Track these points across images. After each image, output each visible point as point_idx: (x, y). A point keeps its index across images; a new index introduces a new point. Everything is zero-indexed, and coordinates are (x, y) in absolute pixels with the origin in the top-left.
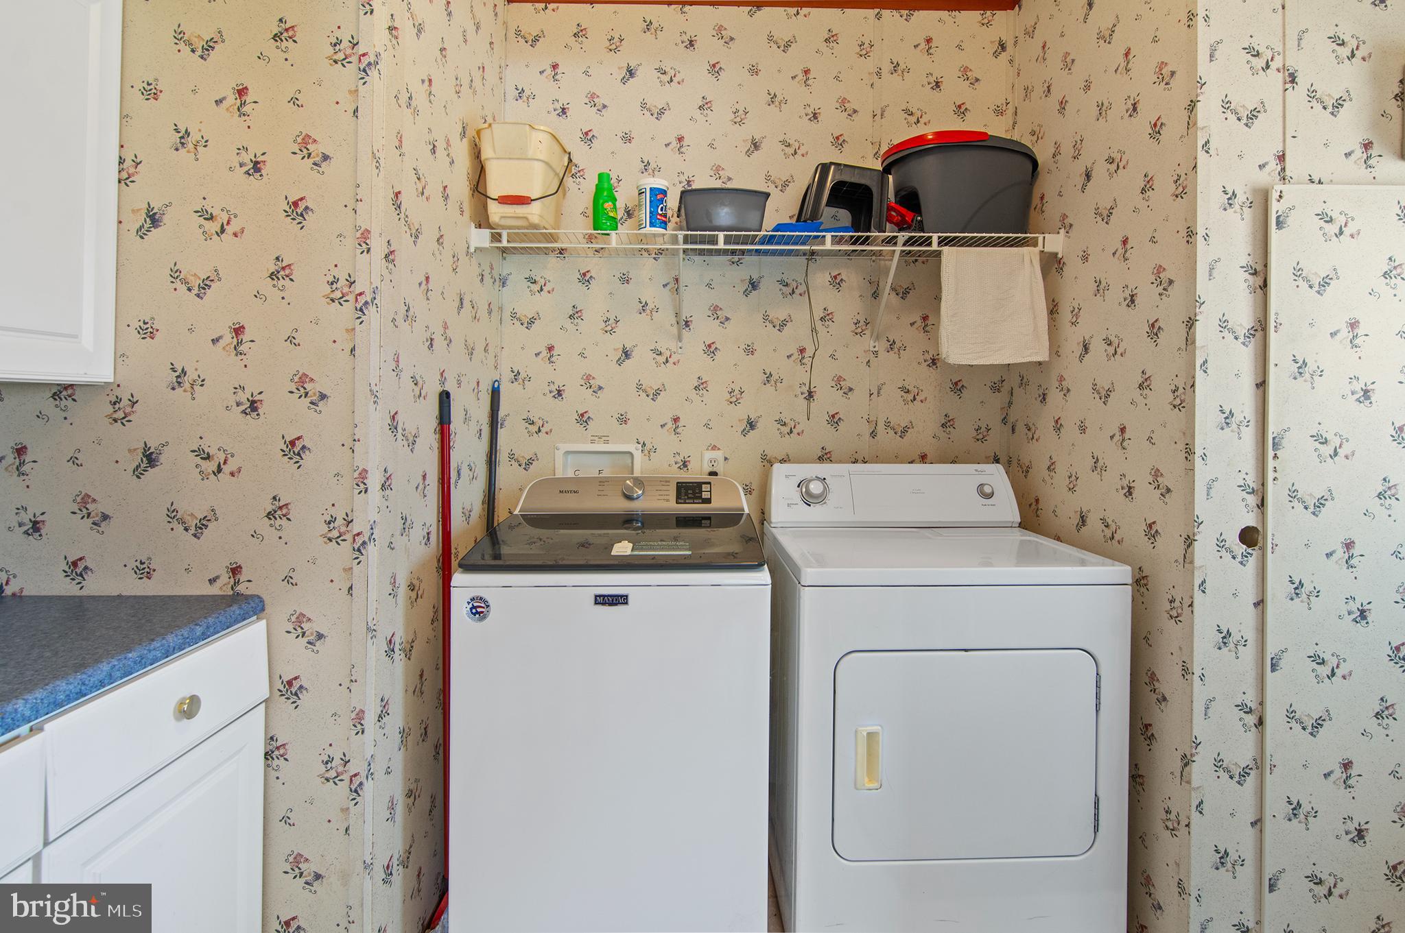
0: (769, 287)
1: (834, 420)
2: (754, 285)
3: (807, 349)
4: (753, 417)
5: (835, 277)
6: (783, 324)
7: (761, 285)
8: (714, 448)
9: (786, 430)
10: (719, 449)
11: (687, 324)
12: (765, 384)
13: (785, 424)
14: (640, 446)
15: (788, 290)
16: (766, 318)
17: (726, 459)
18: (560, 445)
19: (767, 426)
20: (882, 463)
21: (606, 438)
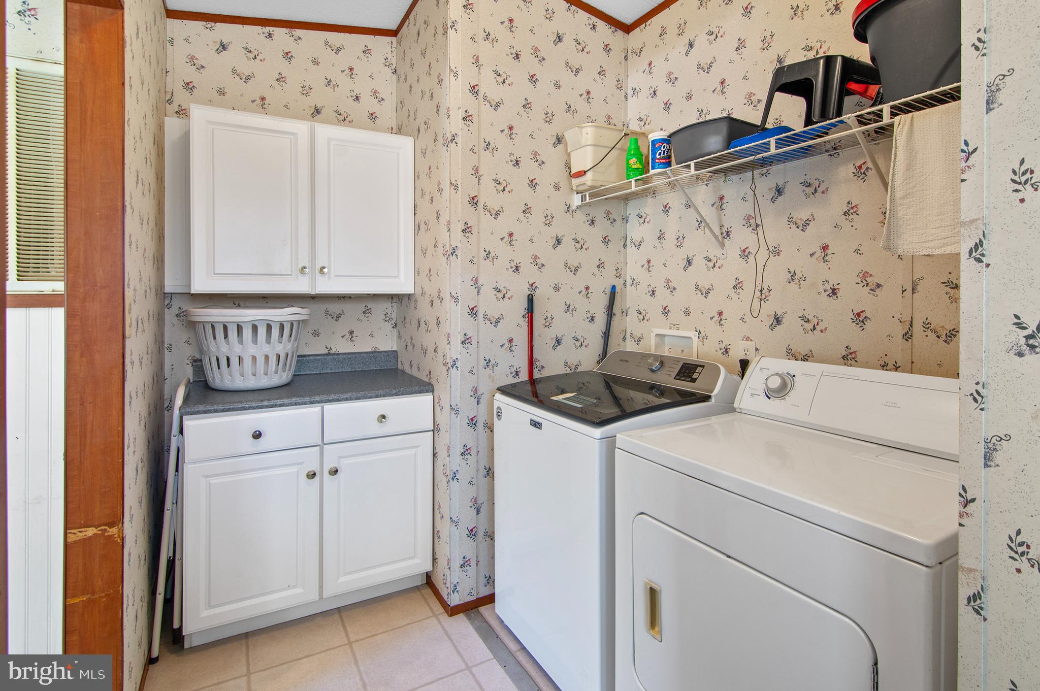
0: (794, 190)
1: (860, 318)
2: (779, 191)
3: (830, 247)
4: (779, 313)
5: (860, 167)
6: (806, 224)
7: (786, 190)
8: (748, 339)
9: (809, 326)
10: (751, 340)
11: (728, 233)
12: (790, 283)
13: (808, 321)
14: (697, 333)
15: (810, 190)
16: (790, 220)
17: (757, 349)
18: (653, 329)
19: (791, 322)
20: (920, 373)
21: (678, 326)
